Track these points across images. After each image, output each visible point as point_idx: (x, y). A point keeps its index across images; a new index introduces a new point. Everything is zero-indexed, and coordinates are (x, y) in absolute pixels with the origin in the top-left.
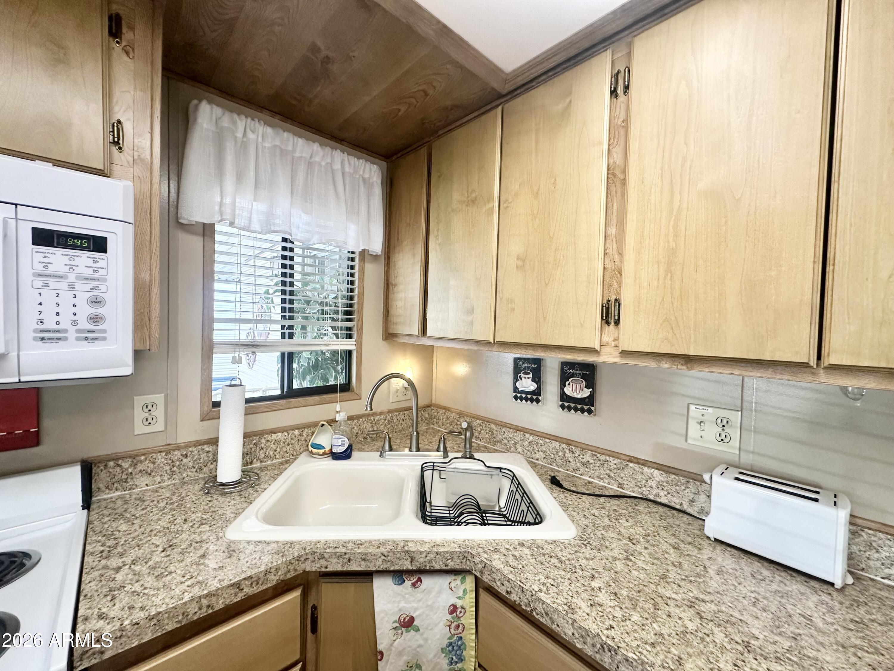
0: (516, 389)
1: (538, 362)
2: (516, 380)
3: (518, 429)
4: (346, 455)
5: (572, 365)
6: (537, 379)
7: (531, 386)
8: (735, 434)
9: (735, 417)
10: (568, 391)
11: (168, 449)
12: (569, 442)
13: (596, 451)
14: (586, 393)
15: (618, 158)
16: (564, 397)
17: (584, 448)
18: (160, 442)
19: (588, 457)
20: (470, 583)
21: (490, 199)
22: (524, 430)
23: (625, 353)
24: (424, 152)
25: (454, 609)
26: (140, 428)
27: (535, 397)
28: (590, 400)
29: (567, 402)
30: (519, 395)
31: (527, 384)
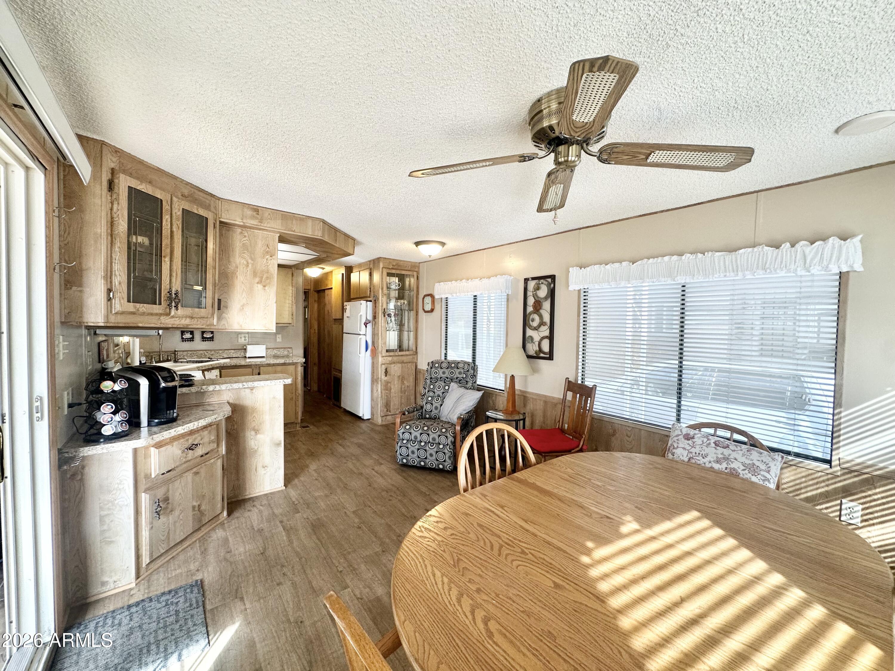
0: (182, 338)
1: (192, 331)
2: (182, 335)
6: (192, 334)
7: (191, 336)
8: (247, 338)
10: (204, 336)
14: (211, 335)
17: (211, 350)
19: (213, 352)
22: (190, 351)
27: (192, 339)
28: (213, 337)
29: (204, 339)
30: (183, 340)
31: (188, 336)
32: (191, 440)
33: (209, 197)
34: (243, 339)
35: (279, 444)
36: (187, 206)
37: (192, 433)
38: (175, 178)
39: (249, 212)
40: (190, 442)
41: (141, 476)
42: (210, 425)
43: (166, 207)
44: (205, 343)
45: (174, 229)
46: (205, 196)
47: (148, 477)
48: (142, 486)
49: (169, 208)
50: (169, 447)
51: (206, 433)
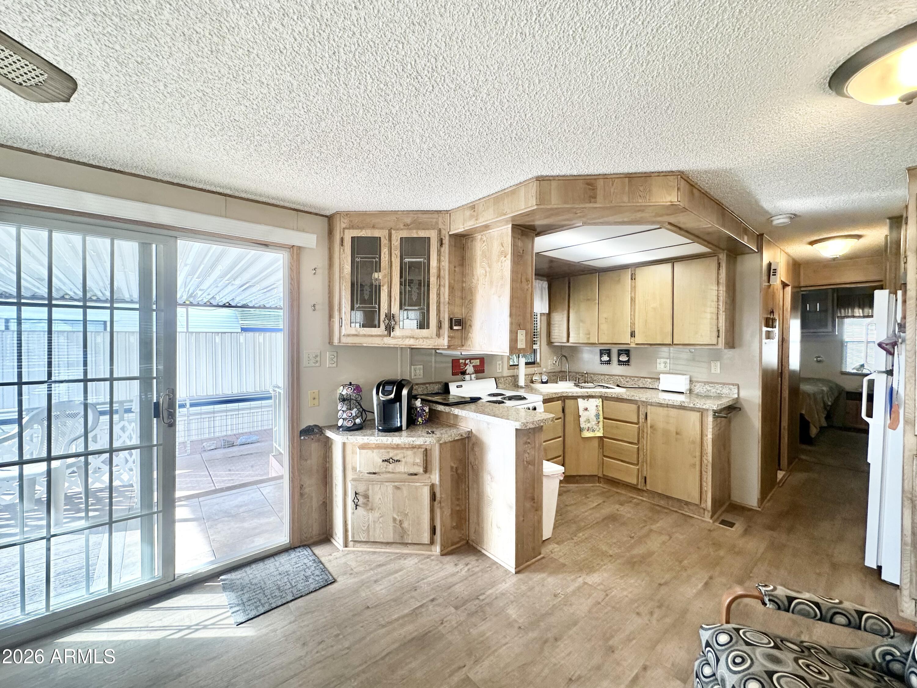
0: (601, 361)
1: (609, 350)
2: (601, 357)
3: (602, 375)
4: (546, 383)
5: (622, 350)
6: (609, 356)
7: (608, 359)
8: (668, 365)
9: (668, 361)
10: (621, 359)
11: (504, 377)
12: (621, 376)
13: (630, 377)
14: (627, 359)
15: (633, 295)
16: (619, 361)
17: (626, 377)
18: (500, 375)
19: (628, 379)
20: (601, 400)
21: (596, 300)
22: (605, 375)
23: (637, 344)
24: (567, 279)
25: (597, 406)
26: (498, 371)
27: (609, 362)
28: (628, 361)
29: (620, 362)
30: (602, 362)
31: (605, 358)
32: (392, 454)
33: (436, 216)
34: (662, 365)
35: (511, 507)
36: (405, 234)
37: (397, 447)
38: (396, 212)
39: (468, 213)
40: (391, 455)
41: (349, 467)
42: (420, 447)
43: (384, 242)
44: (620, 367)
45: (393, 259)
46: (430, 216)
47: (354, 469)
48: (350, 476)
49: (387, 242)
50: (370, 452)
51: (409, 453)
